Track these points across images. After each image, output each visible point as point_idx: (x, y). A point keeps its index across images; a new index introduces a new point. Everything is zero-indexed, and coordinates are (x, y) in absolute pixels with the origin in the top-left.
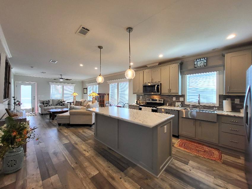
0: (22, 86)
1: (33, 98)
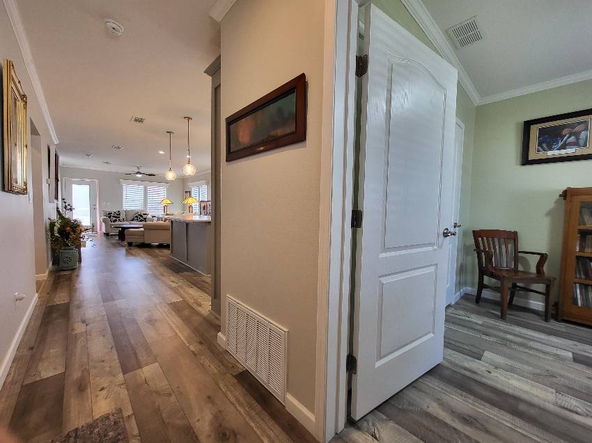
0: (74, 186)
1: (93, 208)
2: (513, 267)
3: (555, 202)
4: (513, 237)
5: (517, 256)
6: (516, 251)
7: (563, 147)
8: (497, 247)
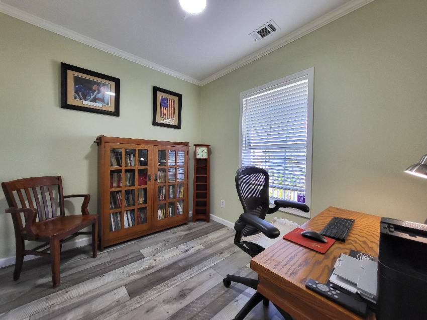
2: (58, 214)
3: (91, 147)
4: (57, 182)
5: (63, 201)
6: (62, 197)
7: (94, 100)
8: (40, 197)
